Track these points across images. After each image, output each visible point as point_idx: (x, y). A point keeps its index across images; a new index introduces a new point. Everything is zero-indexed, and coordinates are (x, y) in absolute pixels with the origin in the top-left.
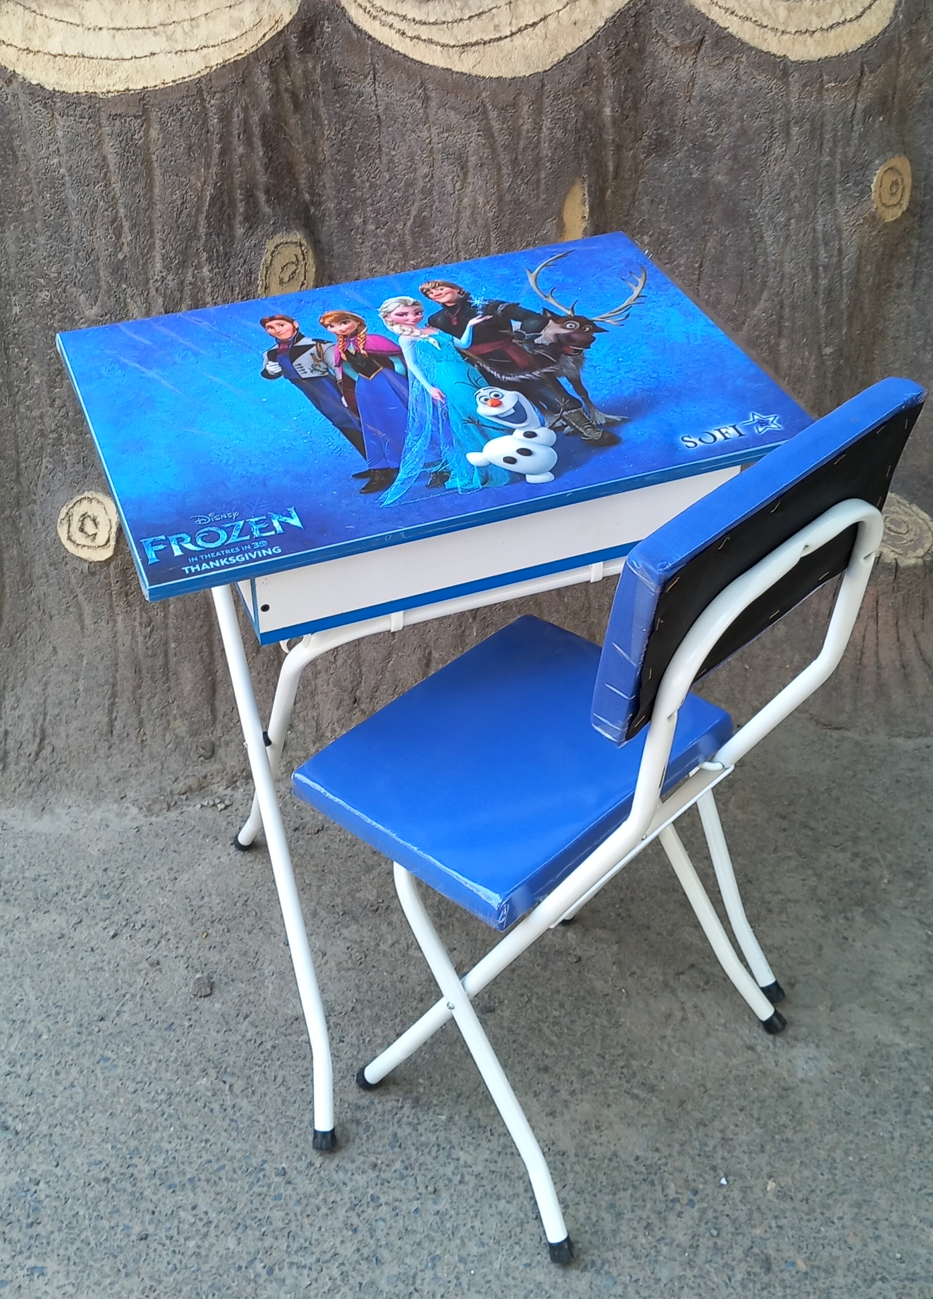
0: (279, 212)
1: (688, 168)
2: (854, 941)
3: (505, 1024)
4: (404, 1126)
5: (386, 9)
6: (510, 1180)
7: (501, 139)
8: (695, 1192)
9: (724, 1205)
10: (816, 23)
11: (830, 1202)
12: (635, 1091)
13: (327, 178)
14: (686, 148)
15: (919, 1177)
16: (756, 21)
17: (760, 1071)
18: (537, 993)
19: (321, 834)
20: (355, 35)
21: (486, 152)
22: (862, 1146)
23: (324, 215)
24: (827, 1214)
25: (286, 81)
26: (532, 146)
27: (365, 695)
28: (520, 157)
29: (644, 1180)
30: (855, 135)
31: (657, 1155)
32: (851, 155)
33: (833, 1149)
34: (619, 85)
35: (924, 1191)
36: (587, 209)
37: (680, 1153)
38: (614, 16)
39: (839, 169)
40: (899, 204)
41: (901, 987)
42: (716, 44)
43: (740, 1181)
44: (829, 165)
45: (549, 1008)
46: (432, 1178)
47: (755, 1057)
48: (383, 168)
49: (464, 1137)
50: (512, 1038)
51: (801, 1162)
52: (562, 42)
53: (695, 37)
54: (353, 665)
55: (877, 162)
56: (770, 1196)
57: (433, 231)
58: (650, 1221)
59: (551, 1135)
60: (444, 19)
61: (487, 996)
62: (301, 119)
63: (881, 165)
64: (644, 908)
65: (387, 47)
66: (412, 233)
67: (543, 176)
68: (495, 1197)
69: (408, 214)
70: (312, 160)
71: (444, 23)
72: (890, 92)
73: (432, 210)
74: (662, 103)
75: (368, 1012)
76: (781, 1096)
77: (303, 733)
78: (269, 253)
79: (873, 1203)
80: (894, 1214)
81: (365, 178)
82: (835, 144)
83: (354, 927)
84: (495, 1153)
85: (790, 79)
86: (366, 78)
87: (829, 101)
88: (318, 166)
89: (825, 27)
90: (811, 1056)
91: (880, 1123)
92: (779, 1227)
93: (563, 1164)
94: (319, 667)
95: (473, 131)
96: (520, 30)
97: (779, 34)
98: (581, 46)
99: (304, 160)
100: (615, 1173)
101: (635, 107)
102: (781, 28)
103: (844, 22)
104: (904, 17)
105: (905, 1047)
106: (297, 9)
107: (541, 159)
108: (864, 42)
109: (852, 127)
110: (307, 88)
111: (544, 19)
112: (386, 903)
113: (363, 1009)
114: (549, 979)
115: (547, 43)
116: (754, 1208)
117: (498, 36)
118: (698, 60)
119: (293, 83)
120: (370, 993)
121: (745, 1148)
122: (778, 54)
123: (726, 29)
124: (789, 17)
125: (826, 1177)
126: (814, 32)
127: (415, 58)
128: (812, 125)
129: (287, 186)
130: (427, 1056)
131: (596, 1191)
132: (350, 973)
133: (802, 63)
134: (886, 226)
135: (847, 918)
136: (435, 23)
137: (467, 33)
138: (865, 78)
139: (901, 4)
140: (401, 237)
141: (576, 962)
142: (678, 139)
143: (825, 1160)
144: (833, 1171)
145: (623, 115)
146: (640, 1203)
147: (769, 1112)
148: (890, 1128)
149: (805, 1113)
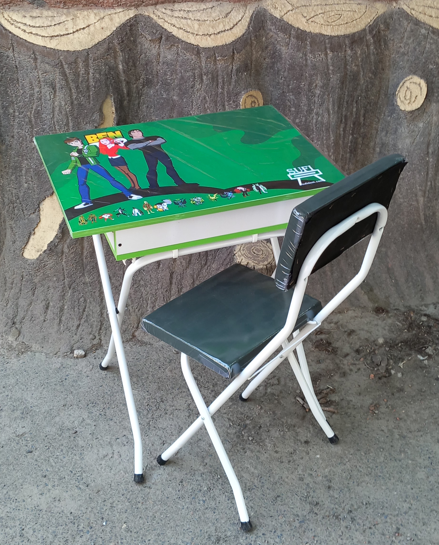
1: (161, 93)
3: (35, 458)
5: (17, 20)
6: (14, 520)
7: (70, 77)
8: (91, 528)
9: (102, 533)
10: (211, 31)
14: (159, 84)
16: (185, 30)
18: (53, 446)
20: (4, 31)
21: (64, 82)
26: (85, 80)
27: (18, 321)
28: (80, 85)
29: (71, 522)
30: (233, 80)
31: (80, 512)
32: (231, 89)
34: (125, 56)
35: (189, 530)
36: (114, 109)
38: (120, 26)
39: (226, 95)
42: (167, 39)
43: (112, 524)
44: (222, 93)
45: (56, 451)
48: (20, 88)
50: (36, 463)
51: (140, 517)
52: (96, 36)
53: (158, 36)
54: (14, 308)
55: (243, 92)
56: (122, 530)
57: (43, 116)
58: (68, 539)
59: (38, 503)
60: (43, 25)
61: (31, 446)
63: (244, 94)
65: (18, 36)
66: (34, 117)
67: (91, 94)
68: (5, 527)
69: (32, 109)
71: (43, 27)
72: (249, 62)
73: (42, 107)
74: (146, 64)
79: (165, 535)
81: (13, 92)
82: (223, 83)
84: (12, 509)
85: (201, 55)
86: (9, 49)
87: (220, 64)
89: (216, 33)
91: (180, 502)
92: (122, 543)
93: (39, 514)
95: (57, 73)
96: (77, 31)
97: (194, 35)
98: (106, 38)
100: (60, 519)
101: (134, 65)
102: (196, 33)
103: (224, 31)
104: (253, 29)
105: (203, 471)
107: (90, 86)
108: (233, 40)
109: (232, 76)
111: (88, 26)
114: (61, 440)
115: (89, 37)
116: (114, 535)
117: (67, 33)
118: (161, 46)
121: (119, 511)
122: (195, 44)
123: (171, 32)
124: (199, 28)
125: (149, 523)
126: (211, 35)
127: (30, 41)
128: (212, 76)
131: (50, 525)
133: (206, 48)
136: (39, 27)
137: (54, 31)
138: (235, 56)
139: (251, 23)
140: (30, 118)
141: (75, 433)
142: (155, 80)
143: (151, 517)
144: (153, 521)
145: (128, 68)
146: (66, 531)
147: (135, 496)
148: (184, 504)
149: (149, 497)
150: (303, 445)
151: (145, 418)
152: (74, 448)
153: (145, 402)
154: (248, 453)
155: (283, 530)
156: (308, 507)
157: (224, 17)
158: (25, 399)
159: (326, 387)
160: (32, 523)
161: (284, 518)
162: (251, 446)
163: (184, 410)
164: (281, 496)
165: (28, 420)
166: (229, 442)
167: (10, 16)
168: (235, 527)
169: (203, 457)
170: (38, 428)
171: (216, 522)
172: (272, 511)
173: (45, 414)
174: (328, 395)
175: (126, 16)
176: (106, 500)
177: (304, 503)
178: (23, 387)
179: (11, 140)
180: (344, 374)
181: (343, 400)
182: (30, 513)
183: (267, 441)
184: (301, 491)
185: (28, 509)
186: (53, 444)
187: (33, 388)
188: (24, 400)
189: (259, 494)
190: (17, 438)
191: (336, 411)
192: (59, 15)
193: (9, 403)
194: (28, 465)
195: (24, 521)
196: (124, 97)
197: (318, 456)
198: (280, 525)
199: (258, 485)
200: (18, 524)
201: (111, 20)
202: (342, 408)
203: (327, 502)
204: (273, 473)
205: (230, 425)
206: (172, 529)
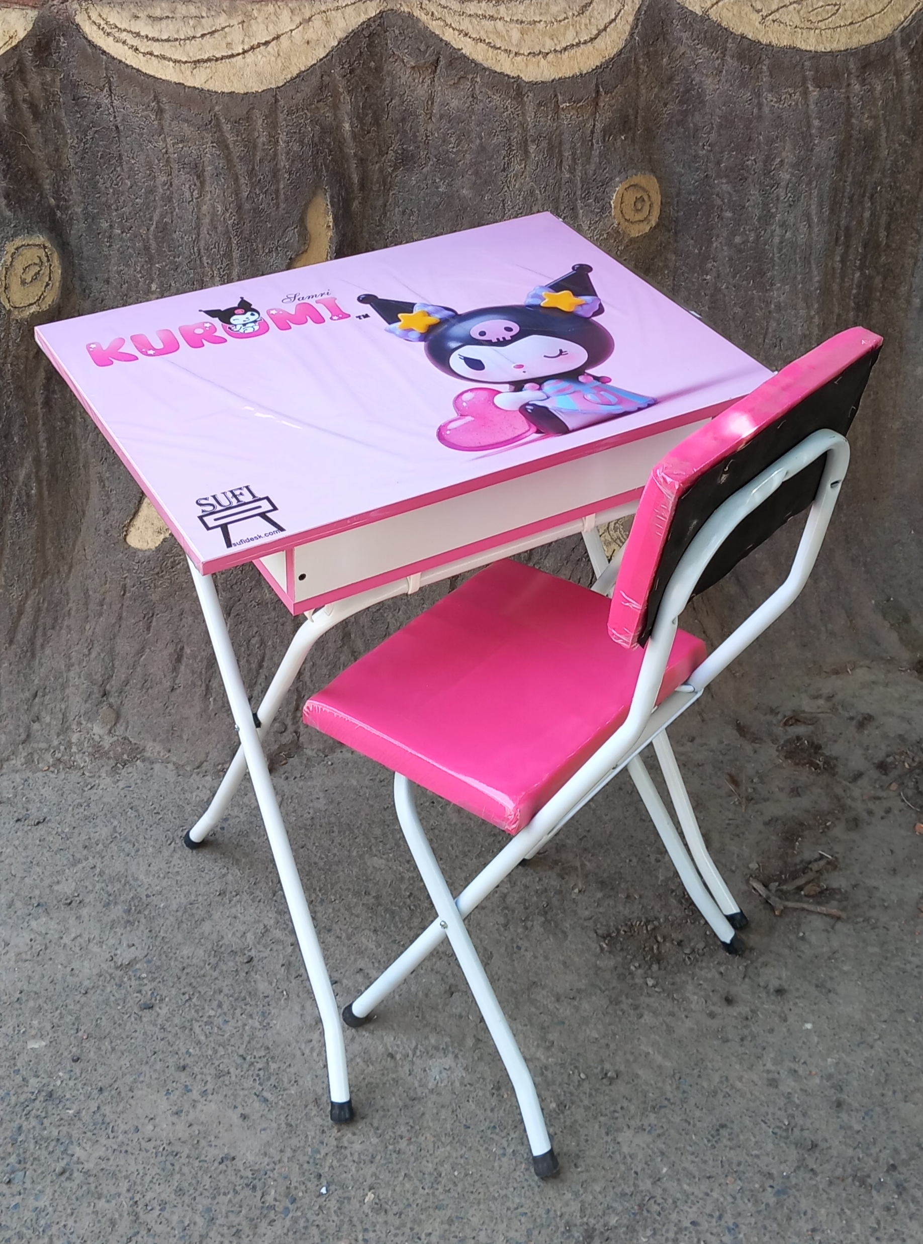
0: (21, 216)
1: (434, 182)
2: (526, 950)
3: (159, 1021)
4: (31, 1119)
5: (119, 26)
6: (117, 1179)
7: (237, 151)
8: (294, 1201)
9: (318, 1215)
10: (549, 45)
11: (423, 1217)
12: (266, 1094)
13: (73, 183)
14: (431, 163)
15: (519, 1195)
16: (490, 43)
17: (393, 1079)
18: (200, 992)
19: (40, 826)
20: (90, 50)
21: (222, 163)
22: (471, 1161)
23: (71, 219)
24: (417, 1229)
25: (22, 93)
26: (269, 158)
27: (114, 689)
28: (257, 168)
29: (247, 1185)
30: (596, 153)
31: (266, 1160)
32: (591, 172)
33: (442, 1163)
34: (357, 102)
35: (520, 1210)
36: (330, 219)
37: (290, 1159)
38: (347, 37)
39: (579, 185)
40: (646, 219)
41: (558, 1000)
42: (451, 64)
43: (341, 1191)
44: (570, 181)
45: (206, 1007)
46: (42, 1173)
47: (392, 1065)
48: (125, 175)
49: (85, 1133)
50: (161, 1036)
51: (405, 1175)
52: (295, 60)
53: (429, 57)
54: (106, 659)
55: (617, 179)
56: (366, 1208)
57: (175, 236)
58: (240, 1228)
59: (171, 1135)
60: (176, 36)
61: (150, 993)
62: (41, 128)
63: (621, 182)
64: (331, 910)
65: (120, 61)
66: (156, 238)
67: (282, 186)
68: (96, 1196)
69: (151, 220)
70: (57, 167)
71: (176, 40)
72: (631, 111)
73: (172, 216)
74: (403, 120)
75: (31, 1003)
76: (406, 1106)
77: (49, 724)
78: (9, 255)
79: (465, 1221)
80: (483, 1233)
81: (108, 185)
82: (574, 160)
83: (44, 919)
84: (110, 1150)
85: (525, 99)
86: (102, 90)
87: (569, 118)
88: (62, 173)
89: (558, 48)
90: (447, 1067)
91: (496, 1138)
92: (365, 1240)
93: (173, 1165)
94: (73, 660)
95: (207, 142)
96: (252, 48)
97: (511, 56)
98: (316, 64)
99: (47, 166)
100: (221, 1176)
101: (377, 122)
102: (514, 50)
103: (578, 44)
104: (641, 39)
105: (545, 1061)
106: (31, 26)
107: (279, 170)
108: (599, 64)
109: (592, 145)
110: (47, 99)
111: (277, 37)
112: (81, 898)
113: (27, 1000)
114: (216, 979)
115: (279, 61)
116: (347, 1219)
117: (229, 53)
118: (436, 79)
119: (31, 94)
120: (39, 984)
121: (356, 1157)
122: (512, 74)
123: (460, 50)
124: (522, 39)
125: (427, 1191)
126: (547, 54)
127: (148, 72)
128: (549, 144)
129: (29, 191)
130: (74, 1050)
131: (198, 1193)
132: (27, 964)
133: (536, 83)
134: (632, 241)
135: (526, 928)
136: (168, 40)
137: (200, 49)
138: (602, 98)
139: (637, 26)
140: (146, 241)
141: (248, 962)
142: (423, 154)
143: (431, 1174)
144: (435, 1186)
145: (364, 130)
146: (236, 1209)
147: (391, 1121)
148: (505, 1144)
149: (425, 1124)
150: (773, 997)
151: (406, 928)
152: (248, 999)
153: (403, 887)
154: (648, 1018)
155: (740, 1214)
156: (793, 1154)
157: (576, 14)
158: (133, 876)
159: (817, 856)
160: (157, 1187)
161: (739, 1182)
162: (653, 999)
163: (493, 911)
164: (729, 1125)
165: (142, 927)
166: (600, 989)
167: (104, 16)
168: (627, 1205)
169: (543, 1028)
170: (165, 948)
171: (581, 1191)
172: (711, 1162)
173: (179, 914)
174: (821, 874)
175: (360, 15)
176: (326, 1129)
177: (782, 1144)
178: (128, 847)
179: (104, 289)
180: (855, 824)
181: (855, 886)
182: (152, 1161)
183: (690, 987)
184: (774, 1114)
185: (147, 1151)
186: (199, 989)
187: (151, 850)
188: (130, 878)
189: (677, 1119)
190: (119, 973)
191: (844, 915)
192: (213, 13)
193: (98, 886)
194: (144, 1041)
195: (138, 1181)
196: (353, 191)
197: (809, 1026)
198: (730, 1199)
199: (674, 1096)
200: (125, 1189)
201: (328, 23)
202: (856, 906)
203: (837, 1143)
204: (706, 1068)
205: (602, 949)
206: (482, 1206)
